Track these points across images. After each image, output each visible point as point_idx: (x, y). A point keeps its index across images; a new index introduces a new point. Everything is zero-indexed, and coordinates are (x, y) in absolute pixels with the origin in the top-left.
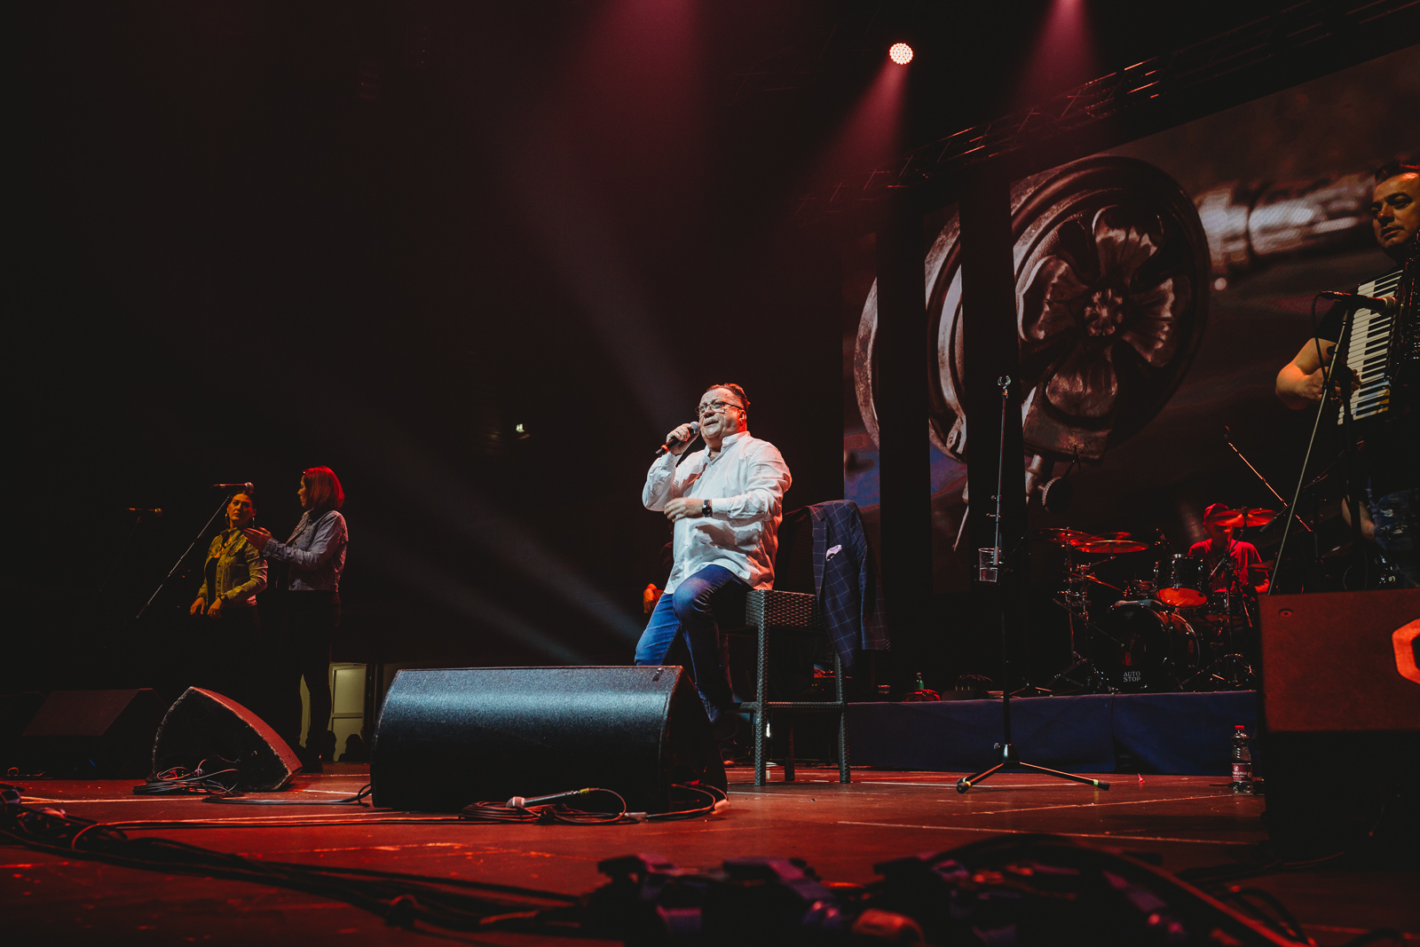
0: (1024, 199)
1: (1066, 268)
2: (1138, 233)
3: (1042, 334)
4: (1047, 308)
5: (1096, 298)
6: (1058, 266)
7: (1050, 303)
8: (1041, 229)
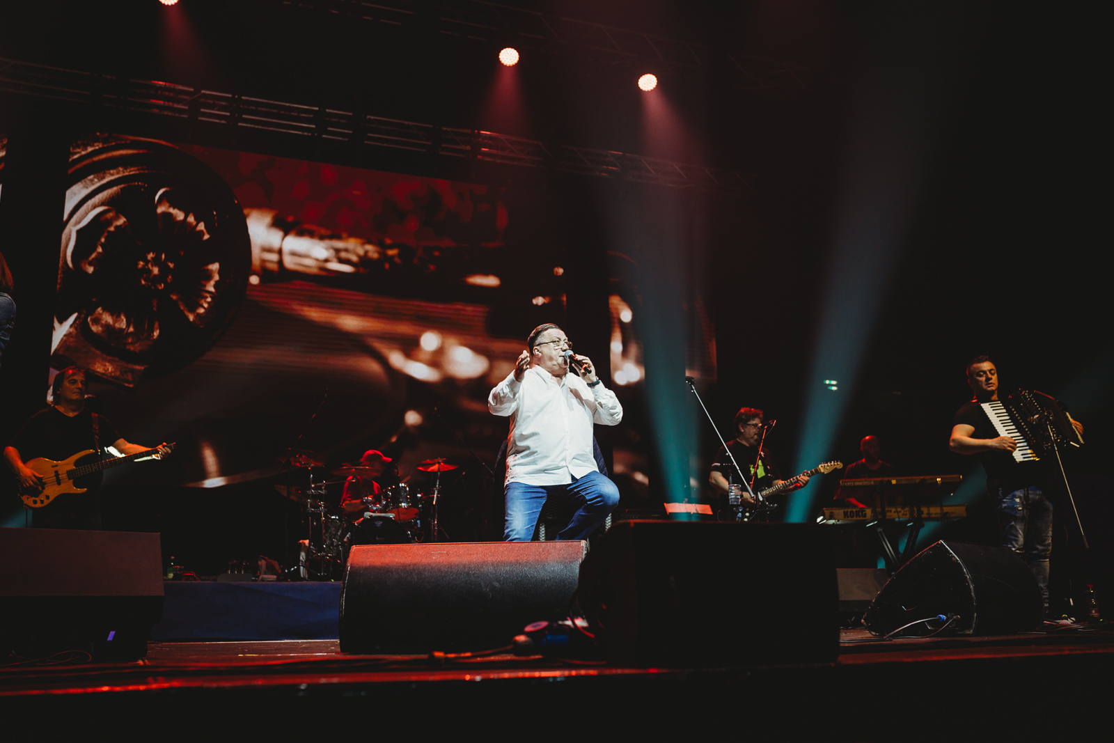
0: (90, 149)
1: (125, 222)
2: (195, 219)
3: (91, 270)
4: (100, 250)
5: (150, 256)
6: (117, 218)
7: (103, 245)
8: (104, 181)
